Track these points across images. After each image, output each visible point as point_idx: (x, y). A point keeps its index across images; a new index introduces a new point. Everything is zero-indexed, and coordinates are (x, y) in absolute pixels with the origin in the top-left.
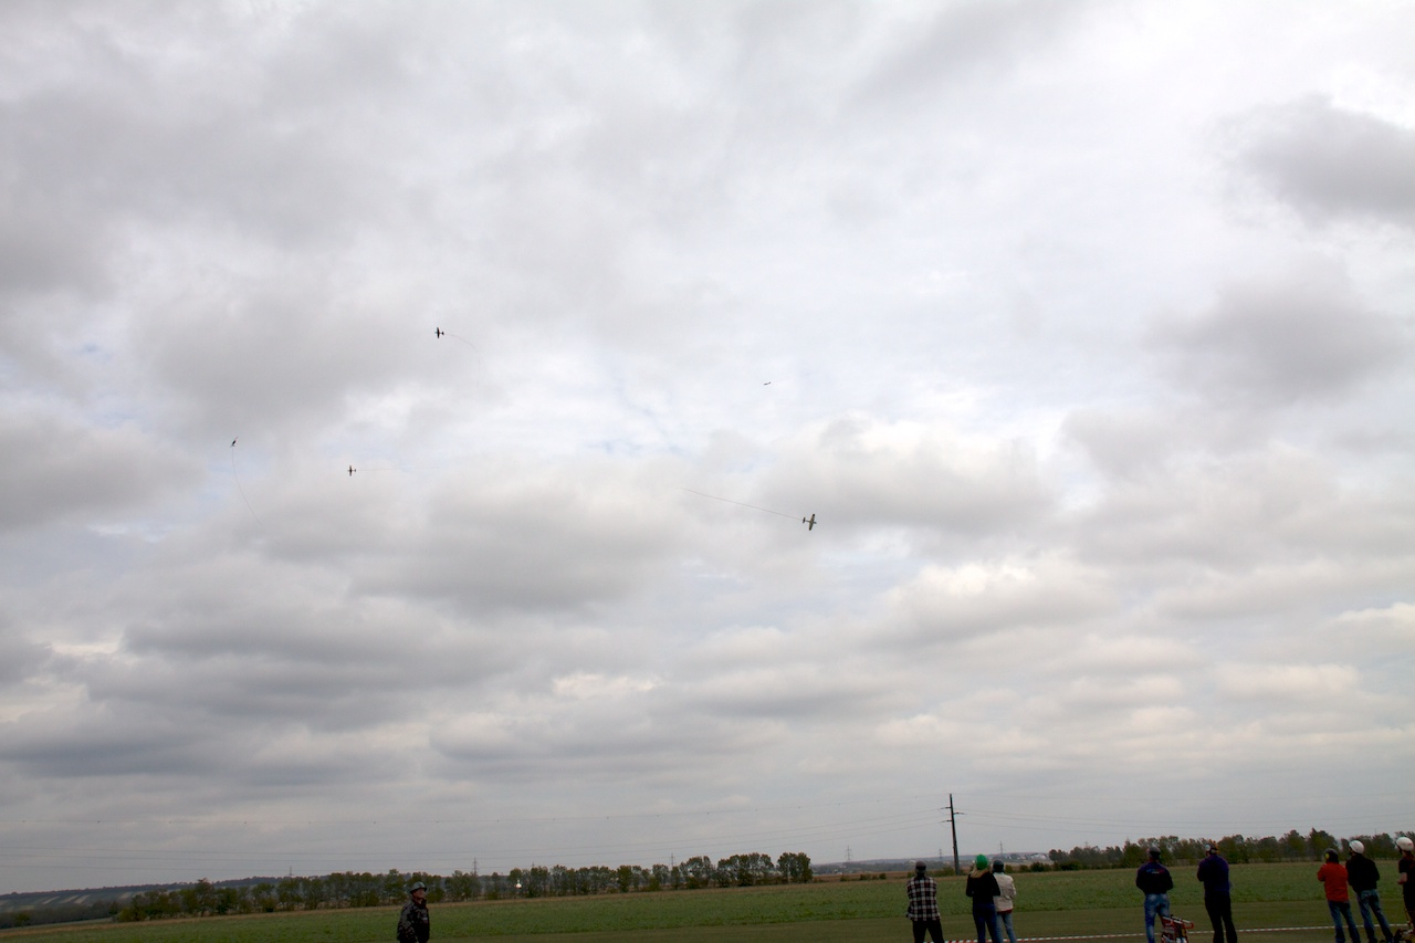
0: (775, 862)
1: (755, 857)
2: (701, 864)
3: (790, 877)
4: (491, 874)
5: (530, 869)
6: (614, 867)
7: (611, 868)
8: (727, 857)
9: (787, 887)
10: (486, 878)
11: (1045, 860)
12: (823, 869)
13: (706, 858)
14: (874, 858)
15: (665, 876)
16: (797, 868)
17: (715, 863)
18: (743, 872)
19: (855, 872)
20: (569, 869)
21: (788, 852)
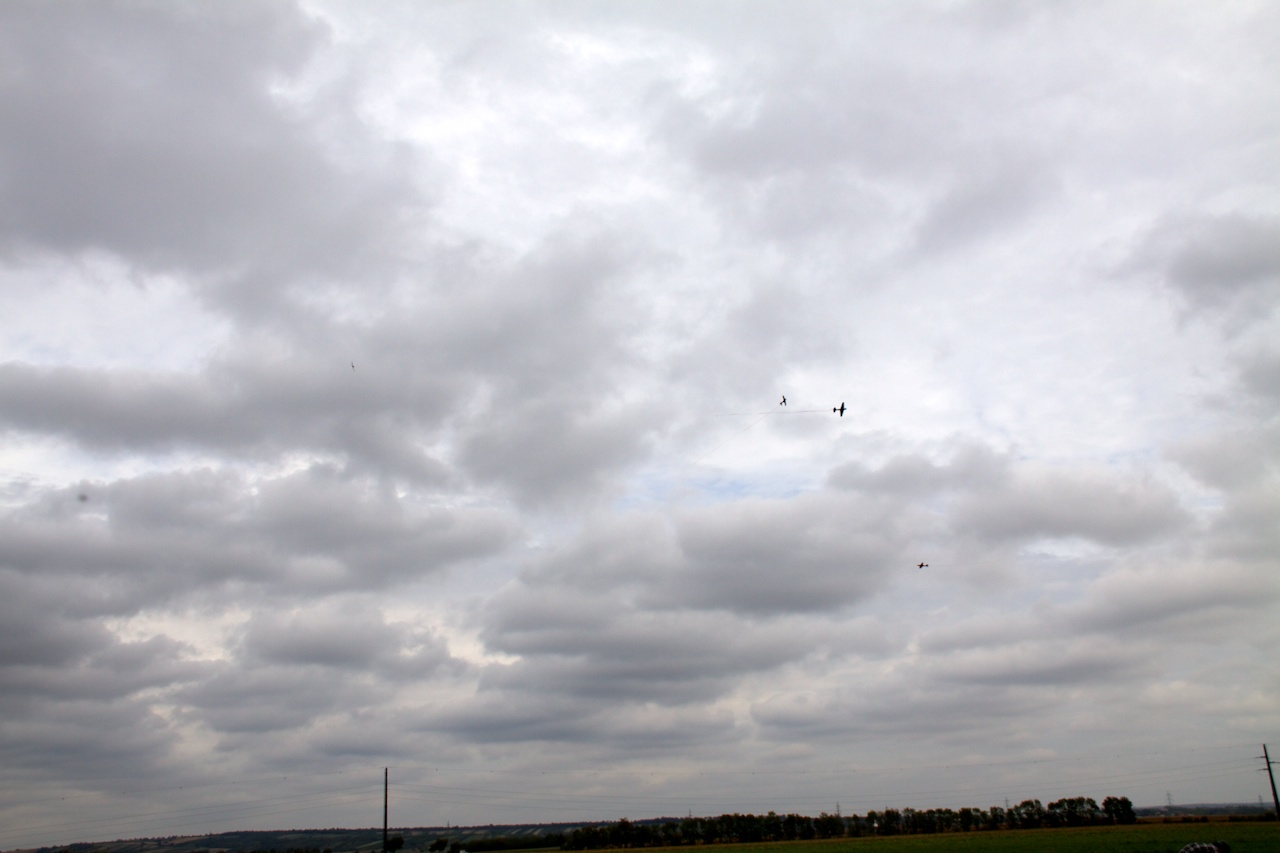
0: (1100, 804)
1: (1081, 801)
2: (1033, 806)
3: (1115, 819)
4: (852, 816)
5: (884, 811)
6: (956, 809)
7: (953, 810)
8: (1055, 801)
9: (1113, 827)
10: (848, 819)
12: (1146, 812)
13: (1037, 802)
14: (1193, 802)
15: (1002, 817)
16: (1119, 809)
17: (1045, 806)
18: (1072, 813)
20: (917, 810)
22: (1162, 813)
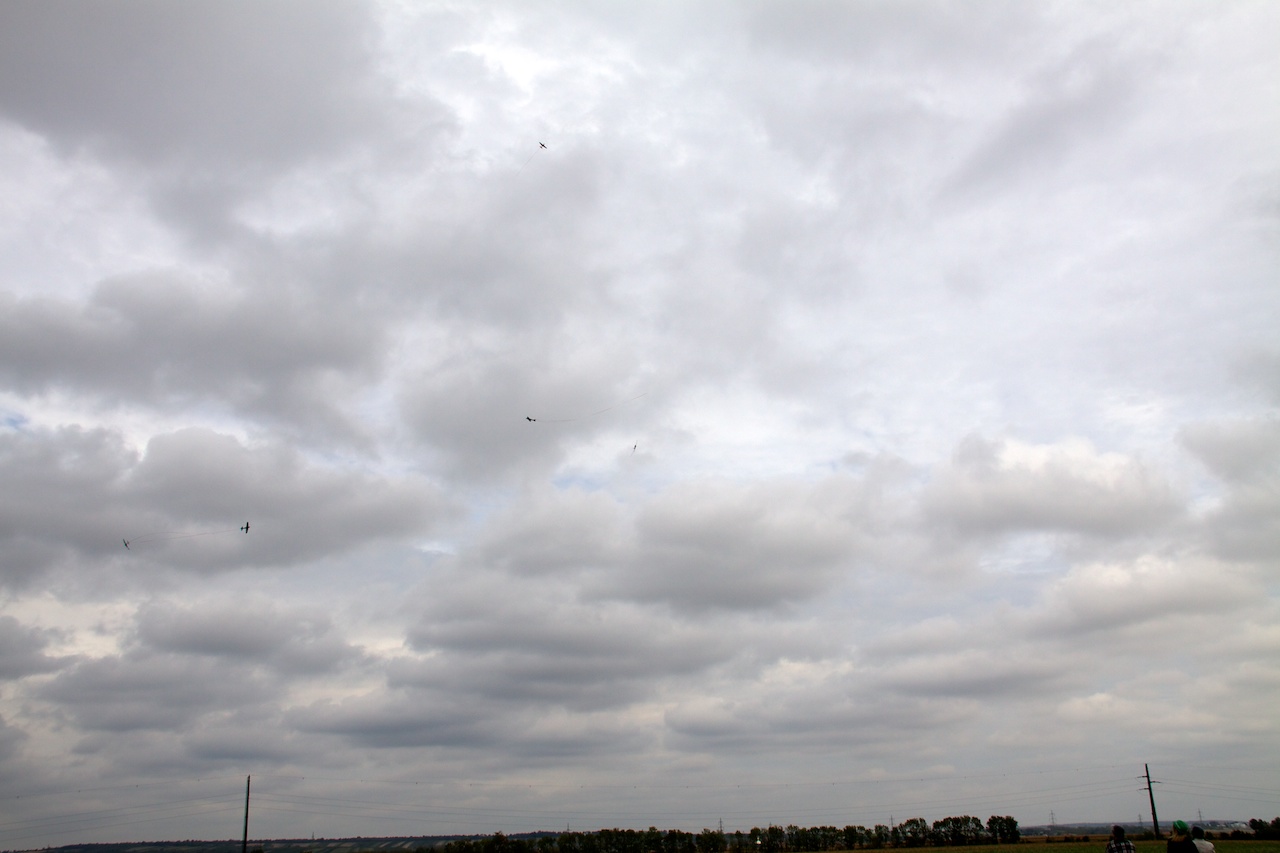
0: (984, 823)
1: (966, 820)
2: (918, 825)
3: (999, 838)
4: (734, 832)
5: (768, 828)
6: (841, 827)
7: (838, 828)
8: (941, 819)
9: (997, 847)
10: (731, 835)
11: (1245, 828)
12: (1030, 831)
13: (922, 820)
14: (1076, 822)
15: (886, 835)
16: (1004, 829)
17: (930, 824)
18: (957, 830)
19: (1059, 834)
20: (801, 828)
21: (996, 815)
22: (1045, 832)
